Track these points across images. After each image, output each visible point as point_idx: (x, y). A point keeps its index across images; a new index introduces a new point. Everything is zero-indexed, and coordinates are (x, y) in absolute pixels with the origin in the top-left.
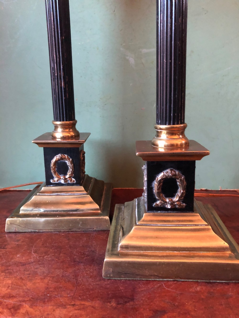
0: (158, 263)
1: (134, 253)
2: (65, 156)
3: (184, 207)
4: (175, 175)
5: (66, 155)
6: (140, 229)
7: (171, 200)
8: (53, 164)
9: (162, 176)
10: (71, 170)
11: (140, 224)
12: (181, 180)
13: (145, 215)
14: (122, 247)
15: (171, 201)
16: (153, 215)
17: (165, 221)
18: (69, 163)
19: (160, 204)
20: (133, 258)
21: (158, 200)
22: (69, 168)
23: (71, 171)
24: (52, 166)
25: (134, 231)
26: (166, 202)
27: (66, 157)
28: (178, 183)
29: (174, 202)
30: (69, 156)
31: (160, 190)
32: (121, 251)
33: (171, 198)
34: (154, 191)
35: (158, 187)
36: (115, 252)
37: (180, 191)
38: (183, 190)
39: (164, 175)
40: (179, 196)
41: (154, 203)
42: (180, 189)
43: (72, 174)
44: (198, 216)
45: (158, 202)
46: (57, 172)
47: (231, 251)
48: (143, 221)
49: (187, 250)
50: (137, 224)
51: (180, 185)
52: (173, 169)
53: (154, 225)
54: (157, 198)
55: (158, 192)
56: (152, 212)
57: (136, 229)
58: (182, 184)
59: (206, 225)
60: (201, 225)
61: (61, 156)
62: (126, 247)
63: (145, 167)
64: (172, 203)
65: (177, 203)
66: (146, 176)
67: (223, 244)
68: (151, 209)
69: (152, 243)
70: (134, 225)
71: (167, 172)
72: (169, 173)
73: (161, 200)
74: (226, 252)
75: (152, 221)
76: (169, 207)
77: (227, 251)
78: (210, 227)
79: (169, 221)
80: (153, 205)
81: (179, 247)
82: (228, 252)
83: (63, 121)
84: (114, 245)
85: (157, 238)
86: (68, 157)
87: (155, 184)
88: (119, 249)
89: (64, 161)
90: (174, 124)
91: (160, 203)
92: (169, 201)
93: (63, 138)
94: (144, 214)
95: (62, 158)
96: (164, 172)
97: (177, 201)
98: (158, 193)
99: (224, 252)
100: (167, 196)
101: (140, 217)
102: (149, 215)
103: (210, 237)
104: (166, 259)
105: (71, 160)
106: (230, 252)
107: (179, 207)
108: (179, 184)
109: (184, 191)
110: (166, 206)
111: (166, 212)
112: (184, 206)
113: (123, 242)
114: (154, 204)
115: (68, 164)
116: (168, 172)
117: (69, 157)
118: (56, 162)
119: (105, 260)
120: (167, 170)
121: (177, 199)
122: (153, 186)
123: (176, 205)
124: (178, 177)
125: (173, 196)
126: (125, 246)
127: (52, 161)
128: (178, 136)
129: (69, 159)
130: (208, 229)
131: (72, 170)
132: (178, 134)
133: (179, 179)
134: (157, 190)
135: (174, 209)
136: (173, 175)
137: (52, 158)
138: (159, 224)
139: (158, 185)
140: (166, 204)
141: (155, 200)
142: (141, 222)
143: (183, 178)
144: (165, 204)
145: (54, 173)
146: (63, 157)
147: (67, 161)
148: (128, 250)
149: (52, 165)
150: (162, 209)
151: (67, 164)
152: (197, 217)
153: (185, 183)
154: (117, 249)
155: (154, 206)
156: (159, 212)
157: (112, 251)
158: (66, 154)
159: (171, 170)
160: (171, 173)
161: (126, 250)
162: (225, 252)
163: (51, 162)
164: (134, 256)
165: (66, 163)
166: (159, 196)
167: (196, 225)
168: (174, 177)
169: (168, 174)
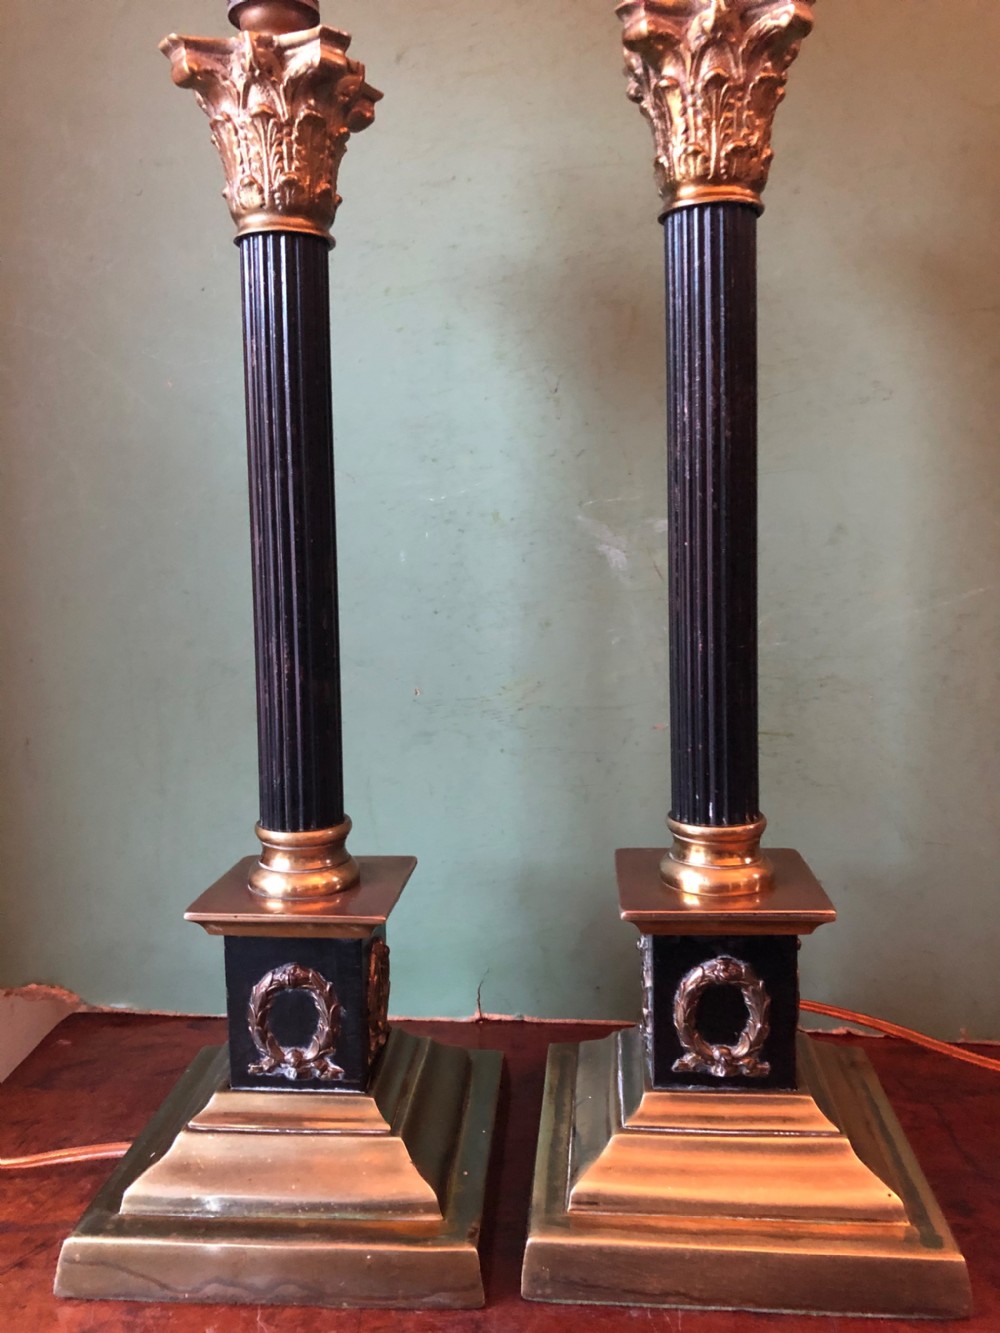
0: (688, 1254)
1: (614, 1221)
3: (767, 1073)
4: (738, 976)
6: (633, 1143)
7: (725, 1051)
9: (696, 980)
11: (633, 1127)
12: (754, 991)
13: (647, 1098)
14: (578, 1202)
15: (726, 1054)
16: (673, 1099)
17: (710, 1119)
19: (693, 1065)
20: (613, 1236)
21: (688, 1051)
25: (614, 1148)
26: (711, 1058)
28: (747, 1001)
29: (735, 1059)
31: (693, 1021)
32: (575, 1212)
33: (725, 1046)
34: (676, 1023)
35: (685, 1012)
36: (559, 1216)
37: (754, 1026)
38: (763, 1024)
39: (704, 974)
40: (751, 1039)
41: (674, 1060)
42: (752, 1018)
44: (808, 1102)
45: (688, 1058)
46: (270, 1034)
47: (911, 1221)
48: (642, 1117)
49: (774, 1213)
50: (624, 1125)
51: (754, 1005)
52: (729, 957)
53: (676, 1131)
54: (684, 1044)
55: (686, 1027)
56: (670, 1089)
57: (619, 1142)
58: (757, 1005)
59: (832, 1135)
60: (819, 1134)
62: (592, 1201)
63: (644, 945)
64: (731, 1062)
65: (746, 1061)
66: (650, 973)
67: (884, 1195)
68: (666, 1078)
69: (670, 1188)
70: (614, 1130)
71: (713, 968)
72: (719, 971)
73: (698, 1053)
74: (895, 1224)
75: (668, 1117)
76: (720, 1073)
77: (898, 1221)
78: (847, 1141)
79: (720, 1119)
80: (673, 1068)
81: (750, 1205)
82: (900, 1224)
83: (295, 830)
84: (556, 1194)
85: (683, 1172)
87: (679, 1003)
88: (570, 1207)
90: (731, 823)
91: (693, 1059)
92: (722, 1055)
94: (645, 1095)
96: (705, 968)
97: (745, 1057)
98: (689, 1033)
99: (889, 1224)
100: (713, 1041)
101: (632, 1103)
102: (659, 1099)
103: (847, 1174)
104: (712, 1244)
106: (908, 1224)
107: (751, 1075)
108: (749, 1003)
109: (766, 1026)
110: (712, 1070)
111: (713, 1088)
112: (765, 1070)
113: (584, 1185)
114: (677, 1063)
116: (716, 966)
119: (530, 1241)
120: (713, 962)
121: (746, 1050)
122: (672, 1008)
123: (741, 1066)
124: (747, 982)
125: (734, 1041)
126: (589, 1195)
128: (739, 859)
130: (840, 1148)
132: (740, 853)
133: (751, 988)
134: (686, 1021)
135: (737, 1081)
136: (731, 978)
138: (691, 1127)
139: (685, 1006)
140: (713, 1065)
141: (682, 1052)
142: (635, 1120)
143: (761, 984)
144: (710, 1063)
148: (596, 1211)
150: (700, 1078)
152: (806, 1106)
153: (768, 999)
154: (565, 1207)
155: (677, 1069)
156: (690, 1087)
157: (548, 1210)
159: (726, 963)
160: (725, 970)
161: (591, 1210)
162: (892, 1221)
164: (616, 1231)
166: (691, 1040)
167: (802, 1134)
168: (733, 982)
169: (716, 973)
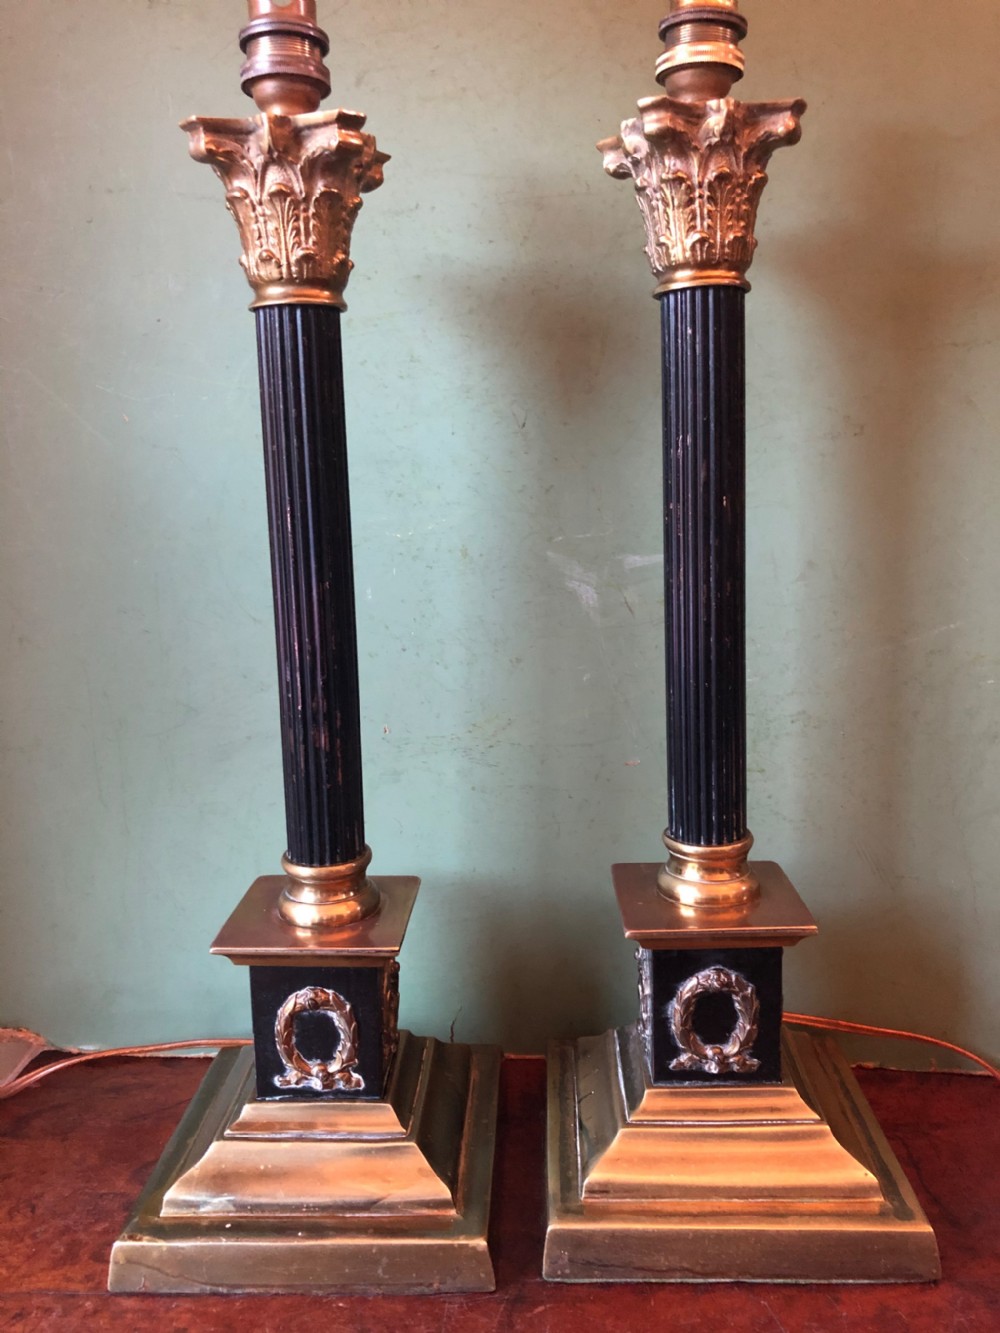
2: (328, 994)
3: (755, 1068)
4: (729, 984)
5: (330, 992)
6: (638, 1136)
7: (718, 1050)
8: (283, 1024)
9: (692, 987)
10: (349, 1045)
11: (637, 1121)
12: (744, 998)
13: (649, 1094)
15: (719, 1053)
16: (671, 1095)
17: (705, 1111)
18: (343, 1021)
19: (690, 1063)
21: (684, 1051)
22: (342, 1036)
23: (350, 1050)
24: (279, 1028)
25: (621, 1141)
26: (706, 1057)
27: (331, 998)
28: (737, 1006)
29: (727, 1057)
30: (341, 994)
31: (690, 1023)
33: (718, 1046)
34: (673, 1027)
35: (682, 1017)
37: (743, 1027)
38: (752, 1024)
39: (699, 983)
40: (741, 1039)
41: (672, 1059)
42: (741, 1020)
43: (349, 1059)
44: (792, 1093)
45: (684, 1058)
46: (296, 1051)
47: (884, 1198)
48: (644, 1112)
49: (765, 1194)
50: (630, 1119)
51: (743, 1010)
52: (721, 967)
53: (676, 1124)
54: (681, 1046)
55: (683, 1030)
56: (668, 1085)
57: (625, 1135)
58: (746, 1009)
59: (814, 1122)
60: (803, 1122)
61: (312, 995)
62: (603, 1190)
63: (642, 955)
64: (723, 1061)
65: (736, 1060)
66: (649, 982)
67: (861, 1175)
68: (664, 1074)
69: (672, 1175)
70: (620, 1124)
71: (707, 977)
72: (712, 980)
73: (692, 1053)
75: (668, 1112)
76: (713, 1068)
78: (827, 1127)
79: (715, 1111)
80: (671, 1066)
81: (744, 1188)
83: (322, 864)
84: (569, 1184)
85: (683, 1160)
86: (339, 998)
87: (675, 1008)
89: (322, 1012)
90: (720, 843)
91: (689, 1059)
92: (715, 1054)
93: (321, 928)
94: (647, 1092)
95: (315, 1005)
96: (700, 977)
97: (735, 1055)
98: (685, 1035)
100: (707, 1041)
101: (634, 1100)
102: (657, 1094)
105: (348, 1007)
107: (741, 1071)
108: (739, 1008)
109: (755, 1027)
110: (706, 1068)
111: (707, 1083)
112: (754, 1065)
113: (596, 1175)
114: (674, 1062)
115: (337, 1023)
116: (709, 976)
117: (342, 998)
118: (294, 1016)
120: (706, 972)
121: (736, 1049)
122: (669, 1013)
123: (732, 1063)
124: (737, 989)
125: (724, 1040)
126: (599, 1185)
127: (279, 1012)
129: (341, 1007)
131: (353, 1043)
132: (729, 868)
133: (741, 994)
134: (682, 1025)
135: (727, 1075)
136: (723, 984)
137: (281, 1001)
138: (689, 1120)
139: (682, 1011)
140: (707, 1063)
141: (676, 1052)
142: (638, 1114)
143: (749, 990)
144: (704, 1061)
145: (286, 1056)
146: (318, 999)
147: (333, 1015)
149: (279, 1026)
150: (696, 1075)
151: (333, 1023)
152: (792, 1098)
153: (756, 1004)
155: (674, 1067)
156: (687, 1083)
158: (329, 988)
159: (718, 971)
160: (718, 980)
163: (276, 1015)
165: (330, 1020)
166: (686, 1042)
167: (788, 1122)
168: (725, 989)
169: (709, 981)
